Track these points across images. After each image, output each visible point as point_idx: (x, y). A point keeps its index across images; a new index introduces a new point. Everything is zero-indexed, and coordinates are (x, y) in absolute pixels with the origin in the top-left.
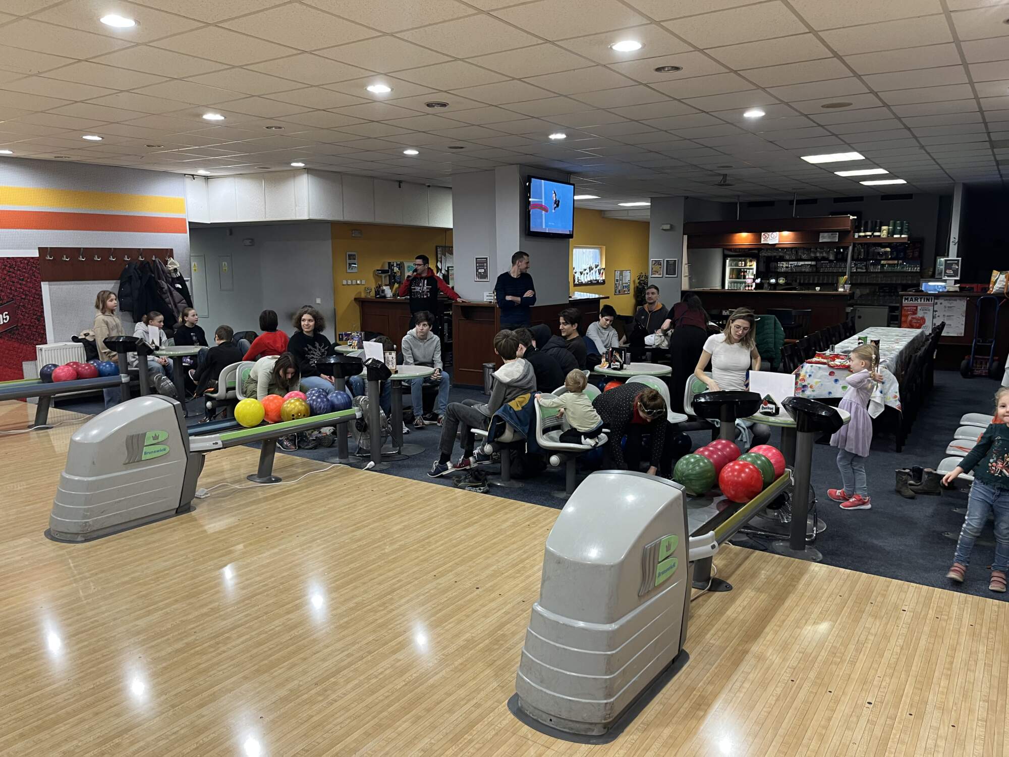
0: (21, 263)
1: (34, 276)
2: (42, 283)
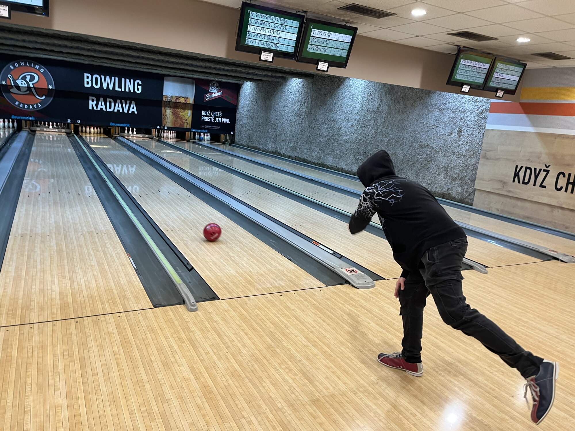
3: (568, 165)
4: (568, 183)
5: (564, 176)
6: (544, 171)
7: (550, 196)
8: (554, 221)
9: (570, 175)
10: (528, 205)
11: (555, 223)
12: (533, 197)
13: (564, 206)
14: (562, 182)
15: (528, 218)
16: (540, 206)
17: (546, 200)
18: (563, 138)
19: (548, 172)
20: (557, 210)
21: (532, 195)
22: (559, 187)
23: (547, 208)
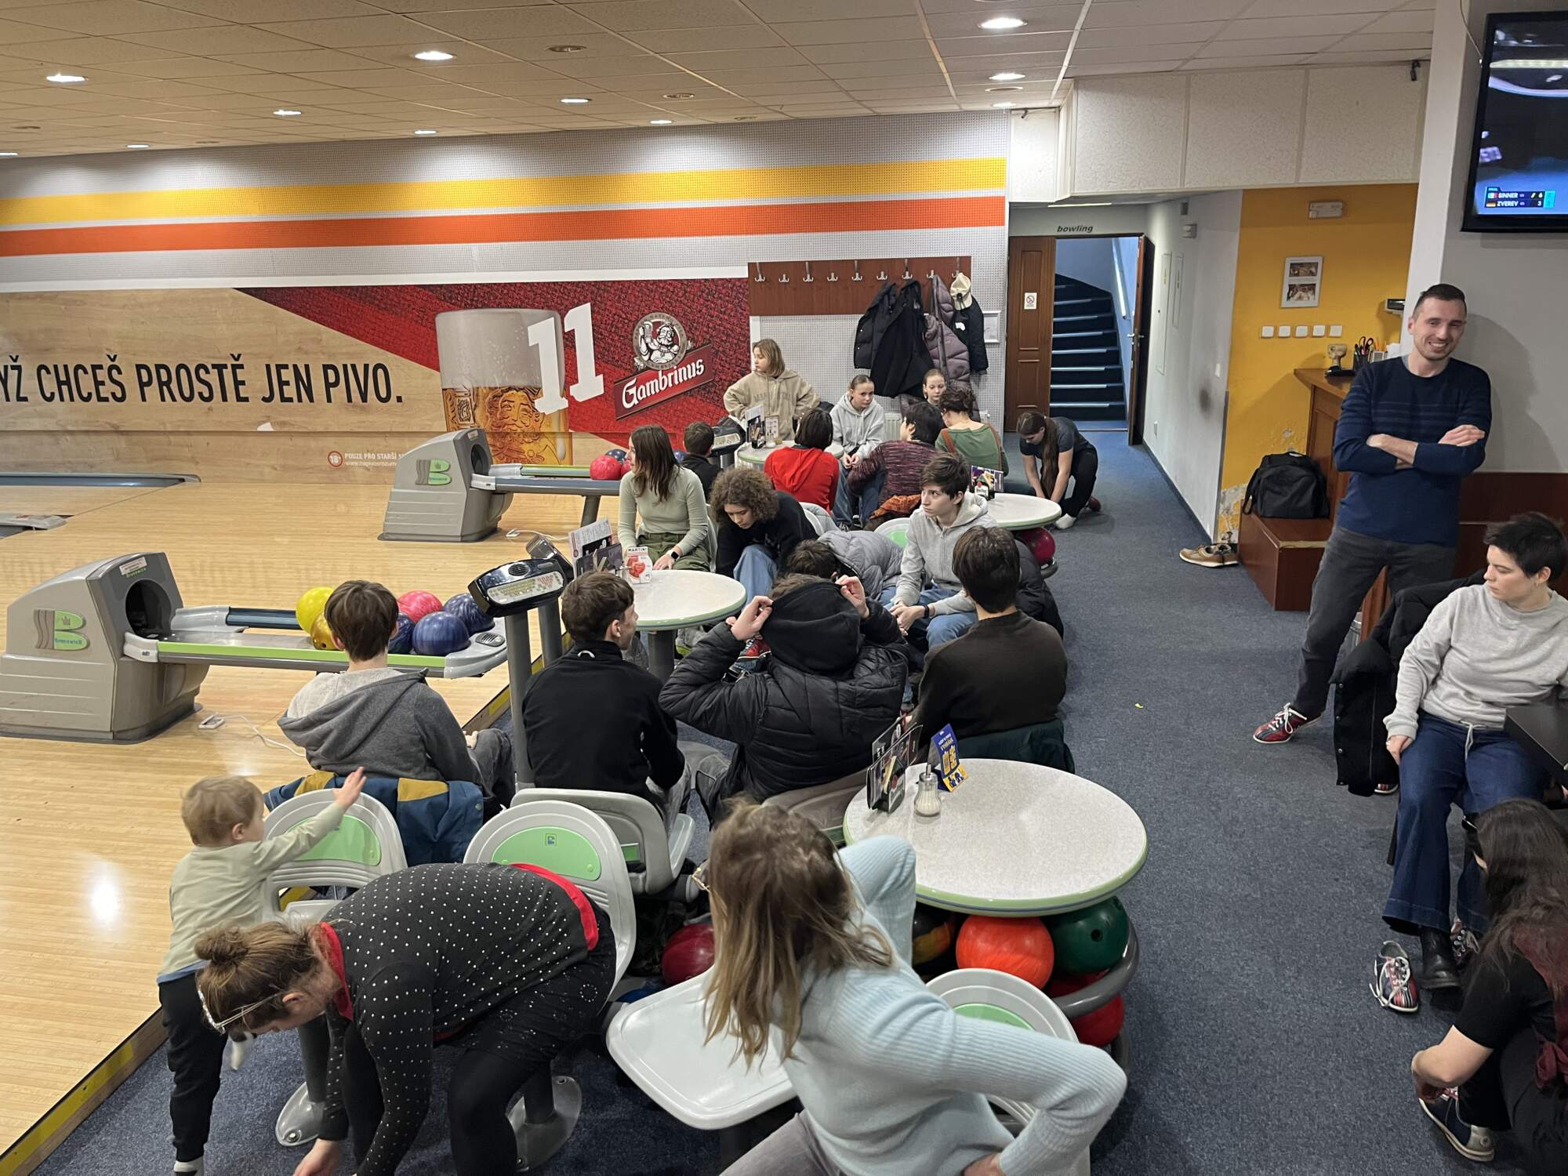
0: (724, 288)
1: (740, 307)
2: (751, 318)
3: (47, 350)
4: (60, 383)
5: (48, 372)
6: (13, 368)
7: (40, 415)
8: (66, 460)
9: (56, 367)
10: (13, 441)
11: (70, 462)
12: (14, 423)
13: (70, 428)
14: (50, 385)
15: (24, 465)
16: (35, 437)
17: (36, 424)
18: (20, 299)
19: (19, 368)
20: (63, 438)
21: (12, 420)
22: (48, 395)
23: (46, 439)
